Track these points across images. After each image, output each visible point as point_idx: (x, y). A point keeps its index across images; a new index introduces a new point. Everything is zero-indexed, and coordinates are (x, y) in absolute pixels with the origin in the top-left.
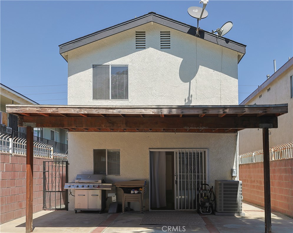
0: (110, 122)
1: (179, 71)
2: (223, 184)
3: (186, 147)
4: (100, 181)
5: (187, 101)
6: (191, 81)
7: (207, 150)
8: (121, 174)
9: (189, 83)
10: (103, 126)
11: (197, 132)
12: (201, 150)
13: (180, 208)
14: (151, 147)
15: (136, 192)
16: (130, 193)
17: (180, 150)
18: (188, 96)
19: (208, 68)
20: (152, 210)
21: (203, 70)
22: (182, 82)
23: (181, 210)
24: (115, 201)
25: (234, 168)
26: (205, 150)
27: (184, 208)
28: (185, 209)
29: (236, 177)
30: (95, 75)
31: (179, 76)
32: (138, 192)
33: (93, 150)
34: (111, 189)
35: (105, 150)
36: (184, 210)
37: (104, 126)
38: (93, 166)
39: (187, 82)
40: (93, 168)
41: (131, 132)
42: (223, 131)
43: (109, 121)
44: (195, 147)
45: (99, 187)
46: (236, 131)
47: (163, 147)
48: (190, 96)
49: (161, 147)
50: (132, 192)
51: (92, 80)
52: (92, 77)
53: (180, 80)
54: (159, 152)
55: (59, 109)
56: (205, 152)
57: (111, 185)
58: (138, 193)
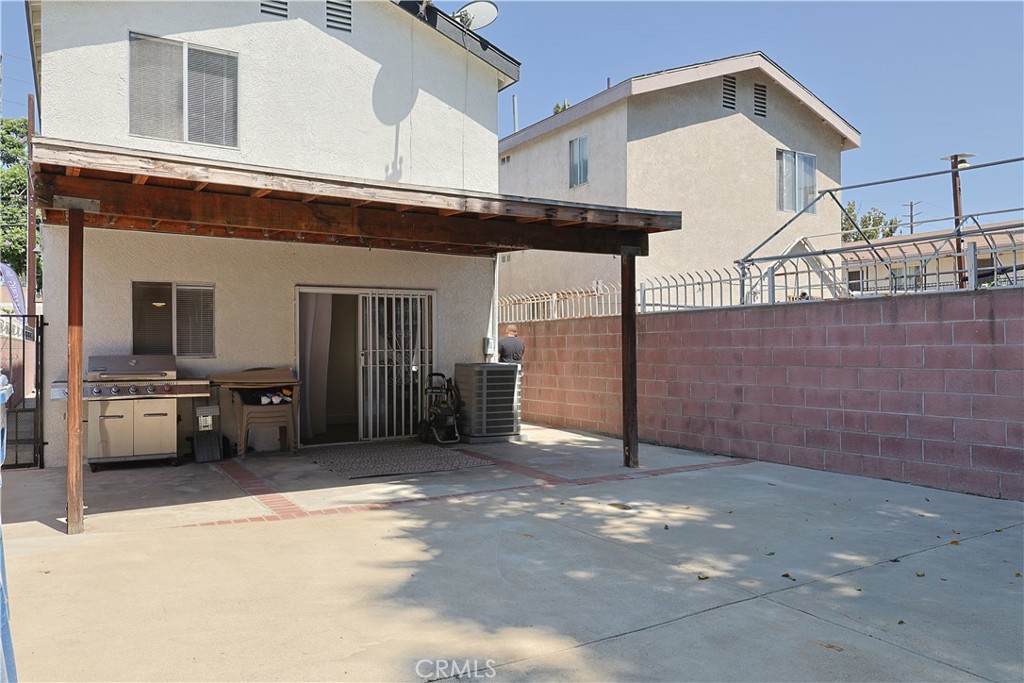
0: (320, 218)
1: (371, 94)
2: (485, 373)
3: (389, 285)
4: (172, 374)
5: (390, 171)
6: (401, 124)
7: (434, 294)
8: (217, 351)
9: (394, 127)
10: (303, 225)
11: (413, 250)
12: (423, 293)
13: (374, 436)
14: (301, 282)
15: (276, 400)
16: (259, 403)
17: (375, 291)
18: (393, 158)
19: (437, 100)
20: (305, 444)
21: (425, 100)
22: (378, 123)
23: (378, 438)
24: (210, 428)
25: (489, 336)
26: (430, 293)
27: (382, 434)
28: (387, 437)
29: (492, 355)
30: (135, 63)
31: (371, 107)
32: (280, 399)
33: (130, 283)
34: (208, 395)
35: (170, 284)
36: (382, 439)
37: (306, 226)
38: (131, 331)
39: (392, 124)
40: (130, 338)
41: (248, 238)
42: (469, 252)
43: (319, 215)
44: (408, 285)
45: (171, 390)
46: (493, 253)
47: (331, 283)
48: (398, 160)
49: (326, 283)
50: (265, 400)
51: (126, 76)
52: (128, 67)
53: (374, 117)
54: (317, 294)
55: (211, 170)
56: (430, 298)
57: (208, 383)
58: (283, 402)
